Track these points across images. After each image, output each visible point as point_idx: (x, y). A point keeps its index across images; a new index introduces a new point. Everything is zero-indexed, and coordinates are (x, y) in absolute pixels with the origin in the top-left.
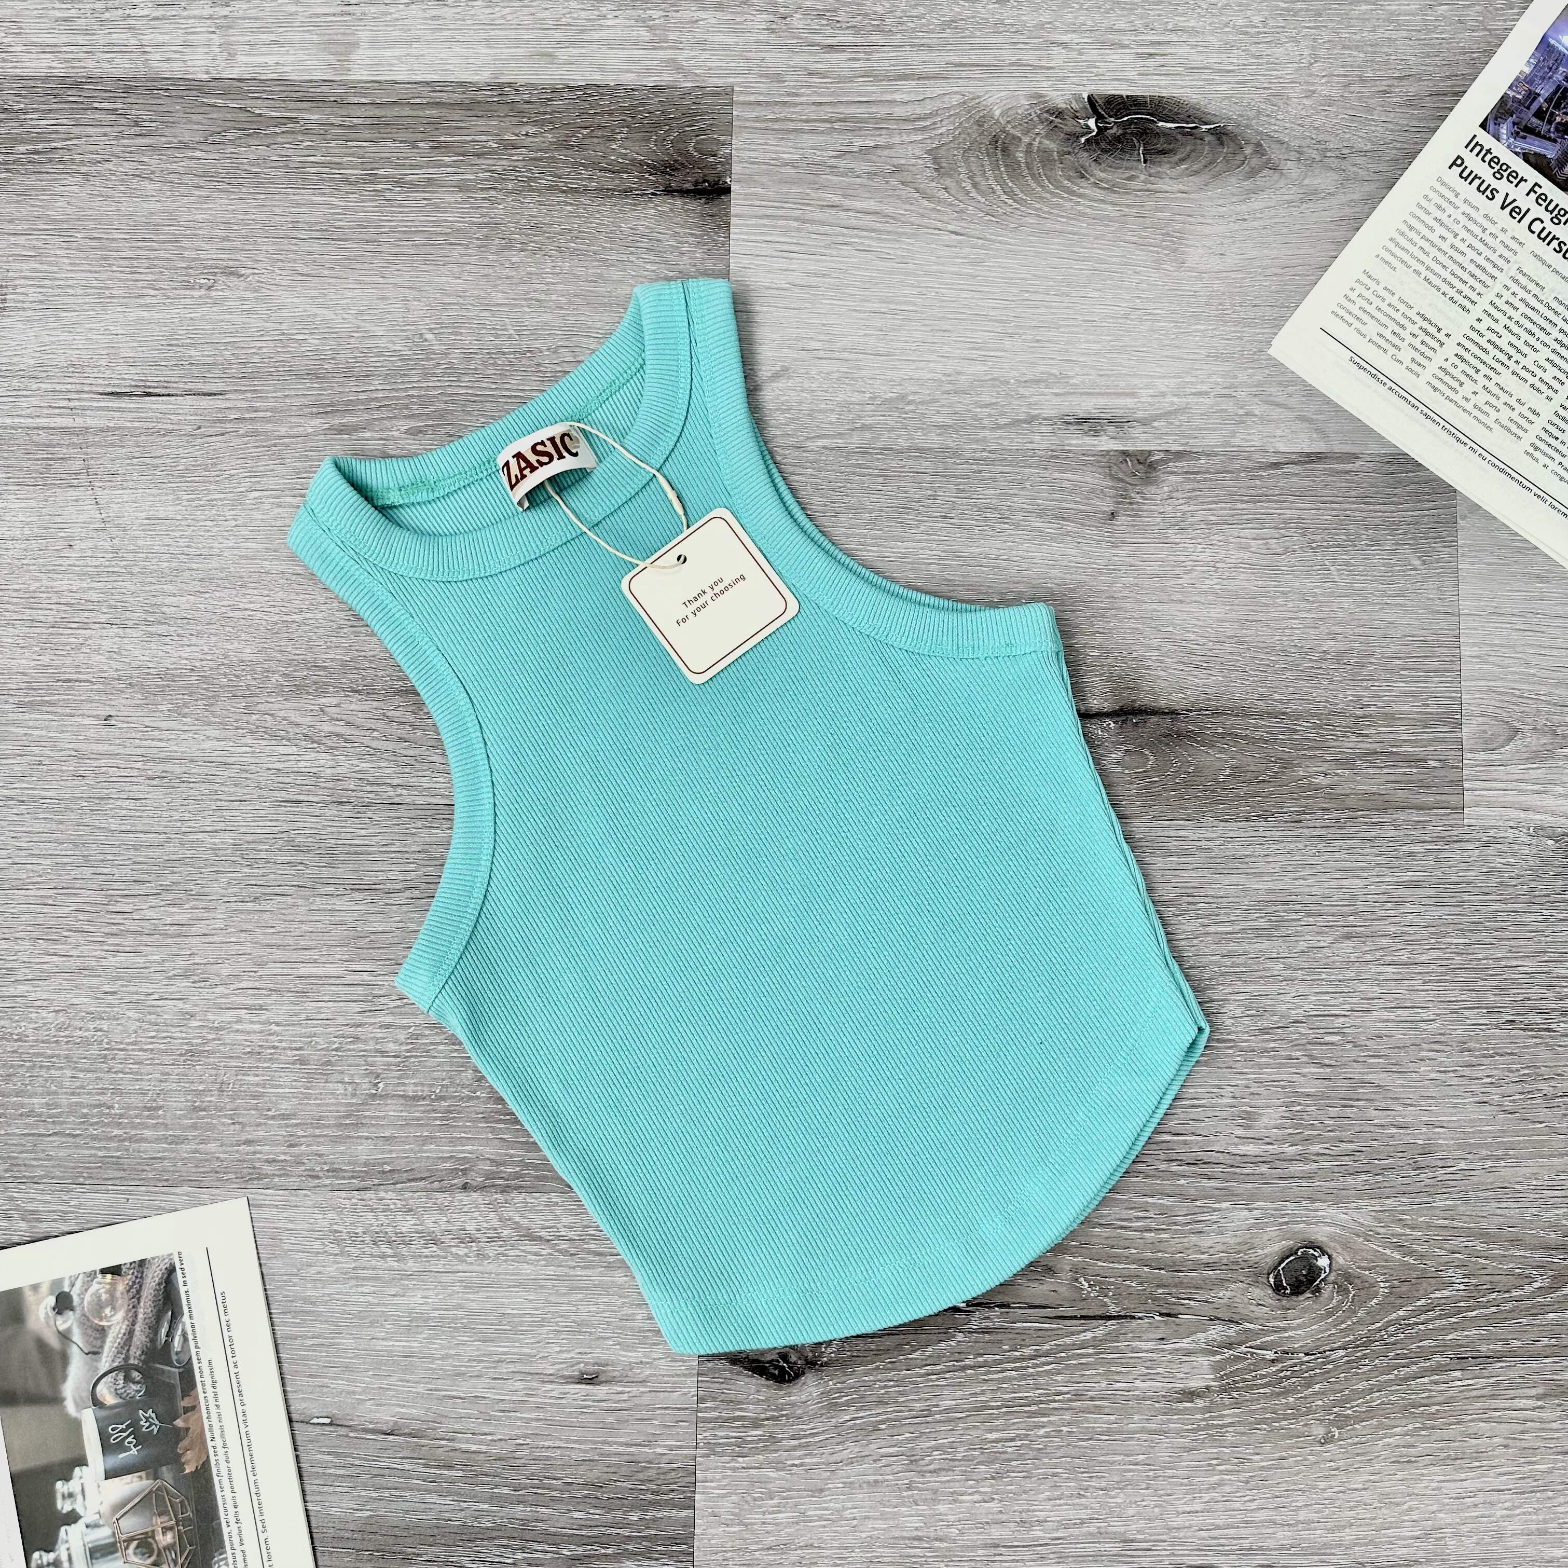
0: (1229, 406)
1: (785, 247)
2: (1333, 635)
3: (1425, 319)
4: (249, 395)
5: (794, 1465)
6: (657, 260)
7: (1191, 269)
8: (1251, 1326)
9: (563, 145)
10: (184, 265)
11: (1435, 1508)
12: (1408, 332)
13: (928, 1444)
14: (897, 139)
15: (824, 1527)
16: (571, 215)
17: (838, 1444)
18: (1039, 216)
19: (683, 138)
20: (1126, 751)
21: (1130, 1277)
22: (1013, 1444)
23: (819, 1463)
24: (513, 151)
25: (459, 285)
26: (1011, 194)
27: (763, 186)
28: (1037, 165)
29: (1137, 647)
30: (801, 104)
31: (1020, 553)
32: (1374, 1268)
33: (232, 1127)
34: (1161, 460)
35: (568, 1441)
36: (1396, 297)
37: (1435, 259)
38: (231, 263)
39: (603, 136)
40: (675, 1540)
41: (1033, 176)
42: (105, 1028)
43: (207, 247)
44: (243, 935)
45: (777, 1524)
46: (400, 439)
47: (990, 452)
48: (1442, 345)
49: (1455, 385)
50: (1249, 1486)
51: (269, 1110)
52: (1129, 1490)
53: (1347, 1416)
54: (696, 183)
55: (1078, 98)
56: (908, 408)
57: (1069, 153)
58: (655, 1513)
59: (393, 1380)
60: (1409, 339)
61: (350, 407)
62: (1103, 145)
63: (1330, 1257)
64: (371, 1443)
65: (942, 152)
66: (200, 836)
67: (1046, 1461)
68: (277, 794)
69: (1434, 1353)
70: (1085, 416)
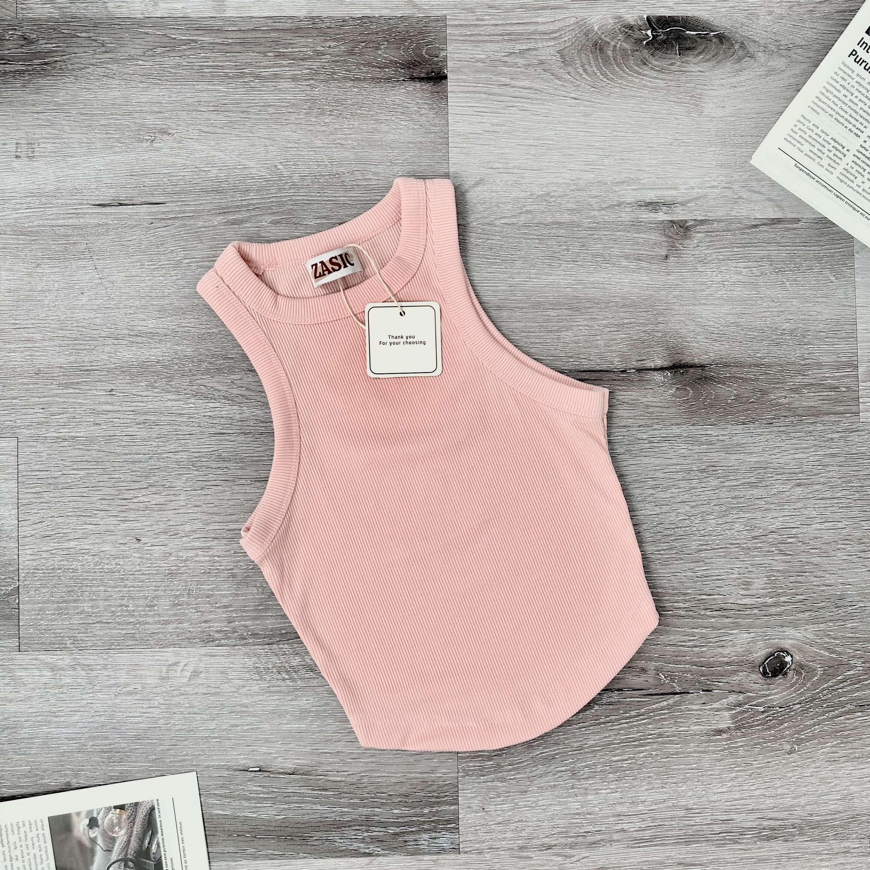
0: (729, 193)
1: (479, 110)
2: (788, 320)
3: (835, 141)
4: (179, 203)
5: (510, 779)
6: (407, 119)
7: (706, 116)
8: (751, 694)
9: (351, 52)
10: (136, 128)
11: (848, 784)
12: (826, 149)
13: (582, 764)
14: (540, 45)
15: (528, 810)
16: (358, 94)
17: (534, 767)
18: (621, 88)
19: (418, 48)
20: (677, 388)
21: (686, 672)
22: (627, 762)
23: (523, 778)
24: (323, 57)
25: (296, 136)
26: (605, 75)
27: (465, 74)
28: (619, 58)
29: (682, 331)
30: (485, 25)
31: (616, 280)
32: (815, 661)
33: (196, 614)
34: (693, 225)
35: (389, 773)
36: (820, 129)
37: (841, 108)
38: (164, 127)
39: (373, 47)
40: (449, 822)
41: (617, 65)
42: (122, 563)
44: (196, 508)
45: (503, 811)
46: (268, 226)
47: (597, 223)
48: (845, 156)
49: (852, 178)
50: (752, 777)
51: (216, 603)
52: (688, 783)
53: (802, 739)
54: (427, 73)
55: (641, 18)
56: (551, 200)
57: (637, 51)
58: (437, 808)
59: (292, 746)
60: (827, 153)
61: (238, 209)
62: (656, 45)
63: (792, 656)
64: (282, 779)
65: (566, 52)
66: (169, 455)
67: (644, 770)
68: (210, 430)
69: (847, 703)
70: (650, 201)
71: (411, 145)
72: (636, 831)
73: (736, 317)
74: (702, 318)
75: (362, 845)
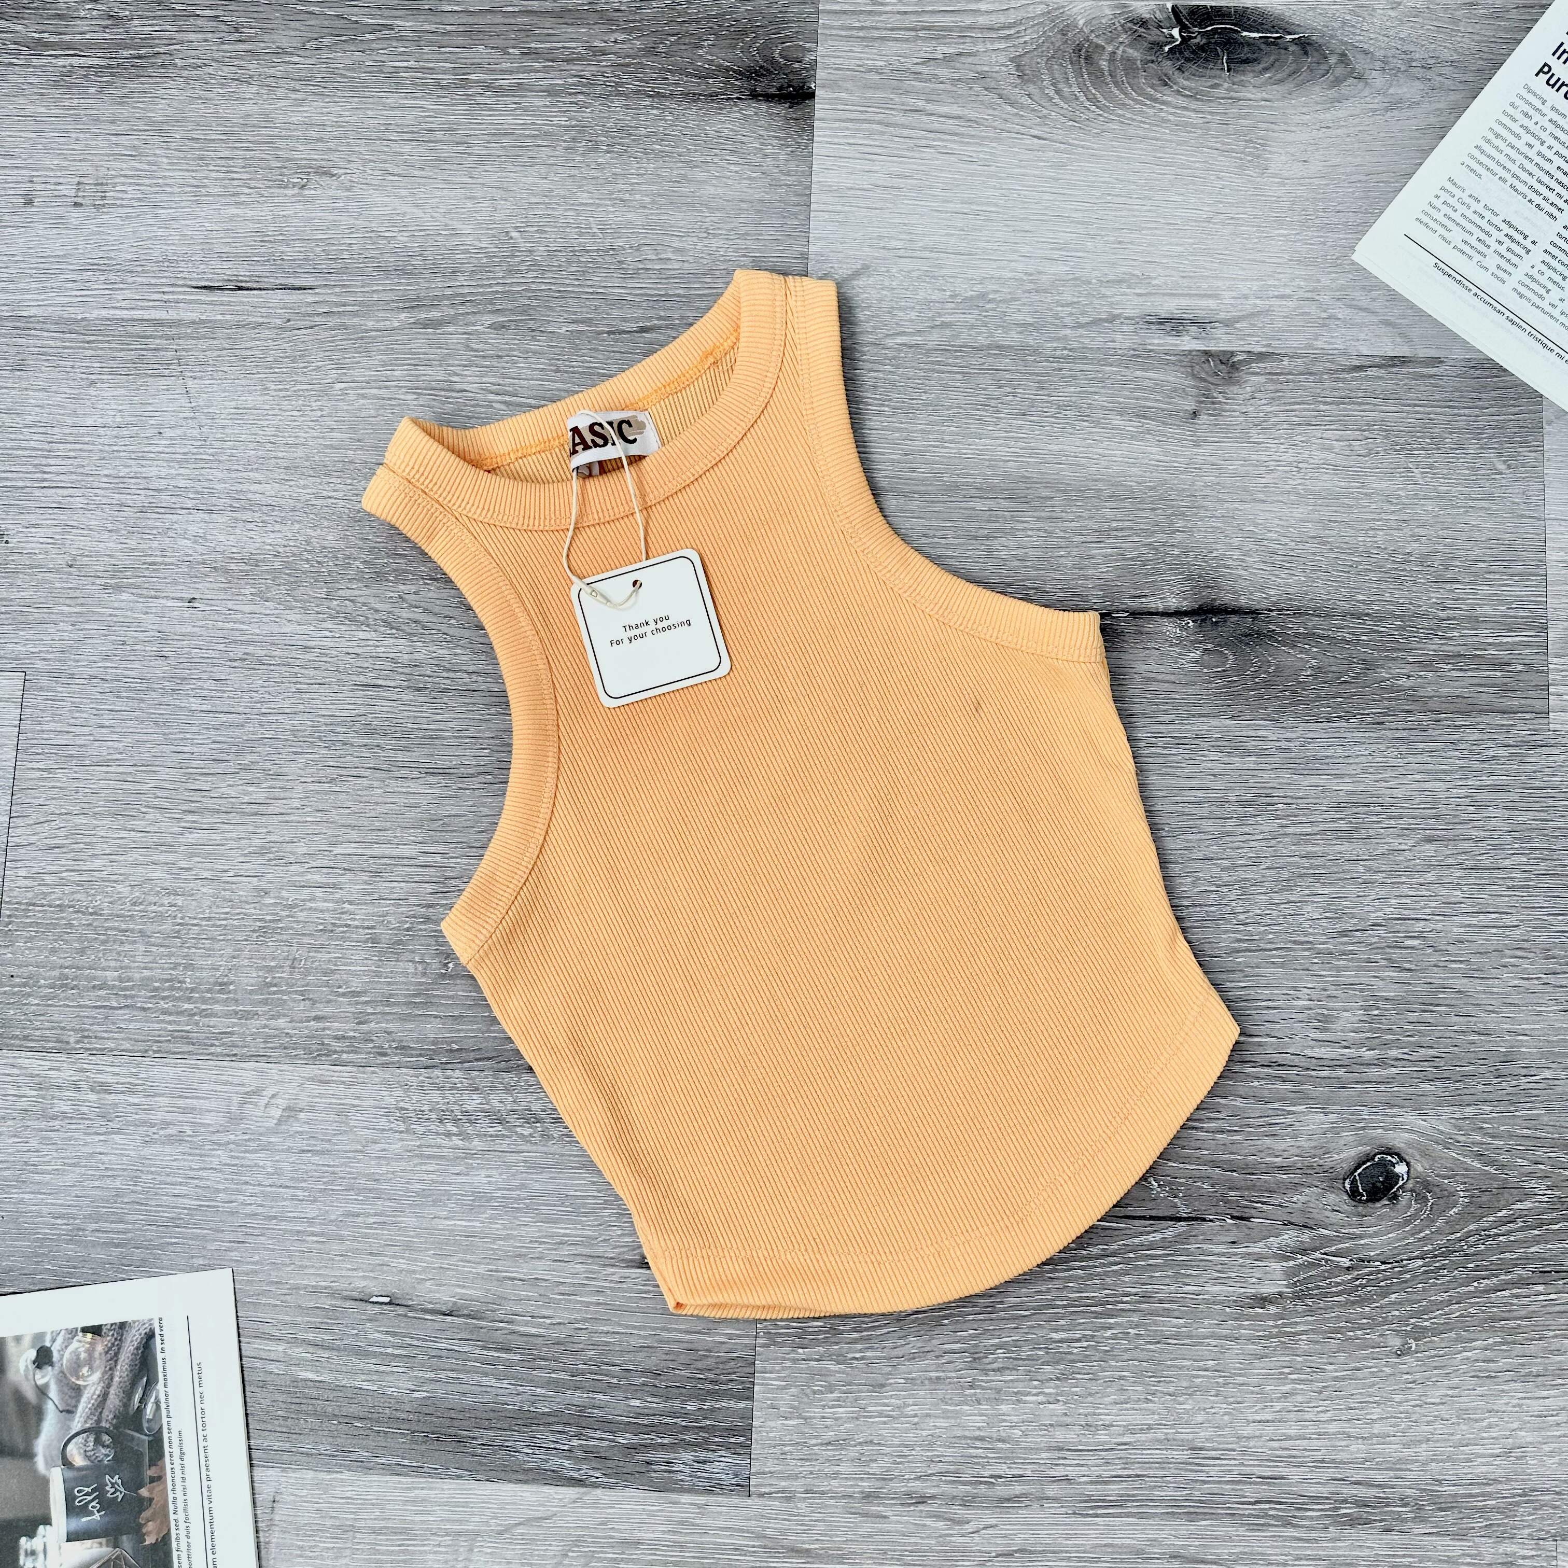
0: (1313, 309)
1: (867, 149)
2: (1416, 537)
3: (1511, 226)
4: (338, 290)
5: (855, 1358)
6: (741, 161)
7: (1275, 176)
8: (1326, 1232)
9: (651, 51)
10: (279, 165)
11: (1515, 1425)
12: (1493, 239)
13: (993, 1342)
14: (980, 47)
15: (885, 1423)
16: (658, 118)
17: (900, 1338)
18: (1122, 123)
19: (768, 45)
20: (1205, 650)
21: (1201, 1178)
22: (1078, 1344)
23: (879, 1358)
24: (602, 58)
25: (545, 185)
26: (1094, 101)
27: (847, 91)
28: (1120, 74)
29: (1218, 547)
30: (886, 13)
31: (1101, 451)
32: (1453, 1176)
33: (303, 1003)
34: (1244, 360)
35: (627, 1326)
36: (1482, 204)
37: (1522, 167)
38: (324, 163)
39: (690, 43)
40: (732, 1431)
41: (1116, 84)
42: (180, 903)
43: (301, 148)
44: (319, 814)
45: (836, 1419)
46: (484, 333)
47: (1070, 350)
48: (1528, 252)
49: (1542, 291)
50: (1323, 1396)
51: (340, 987)
52: (1198, 1397)
53: (1425, 1328)
54: (780, 88)
55: (1162, 8)
56: (989, 306)
57: (1153, 62)
58: (713, 1403)
59: (453, 1261)
60: (1495, 246)
61: (436, 302)
62: (1187, 54)
63: (1408, 1164)
64: (429, 1323)
65: (1025, 60)
66: (280, 717)
68: (355, 678)
69: (1516, 1265)
70: (1167, 316)
71: (744, 206)
72: (1092, 1483)
73: (1319, 526)
74: (1256, 525)
75: (567, 1463)
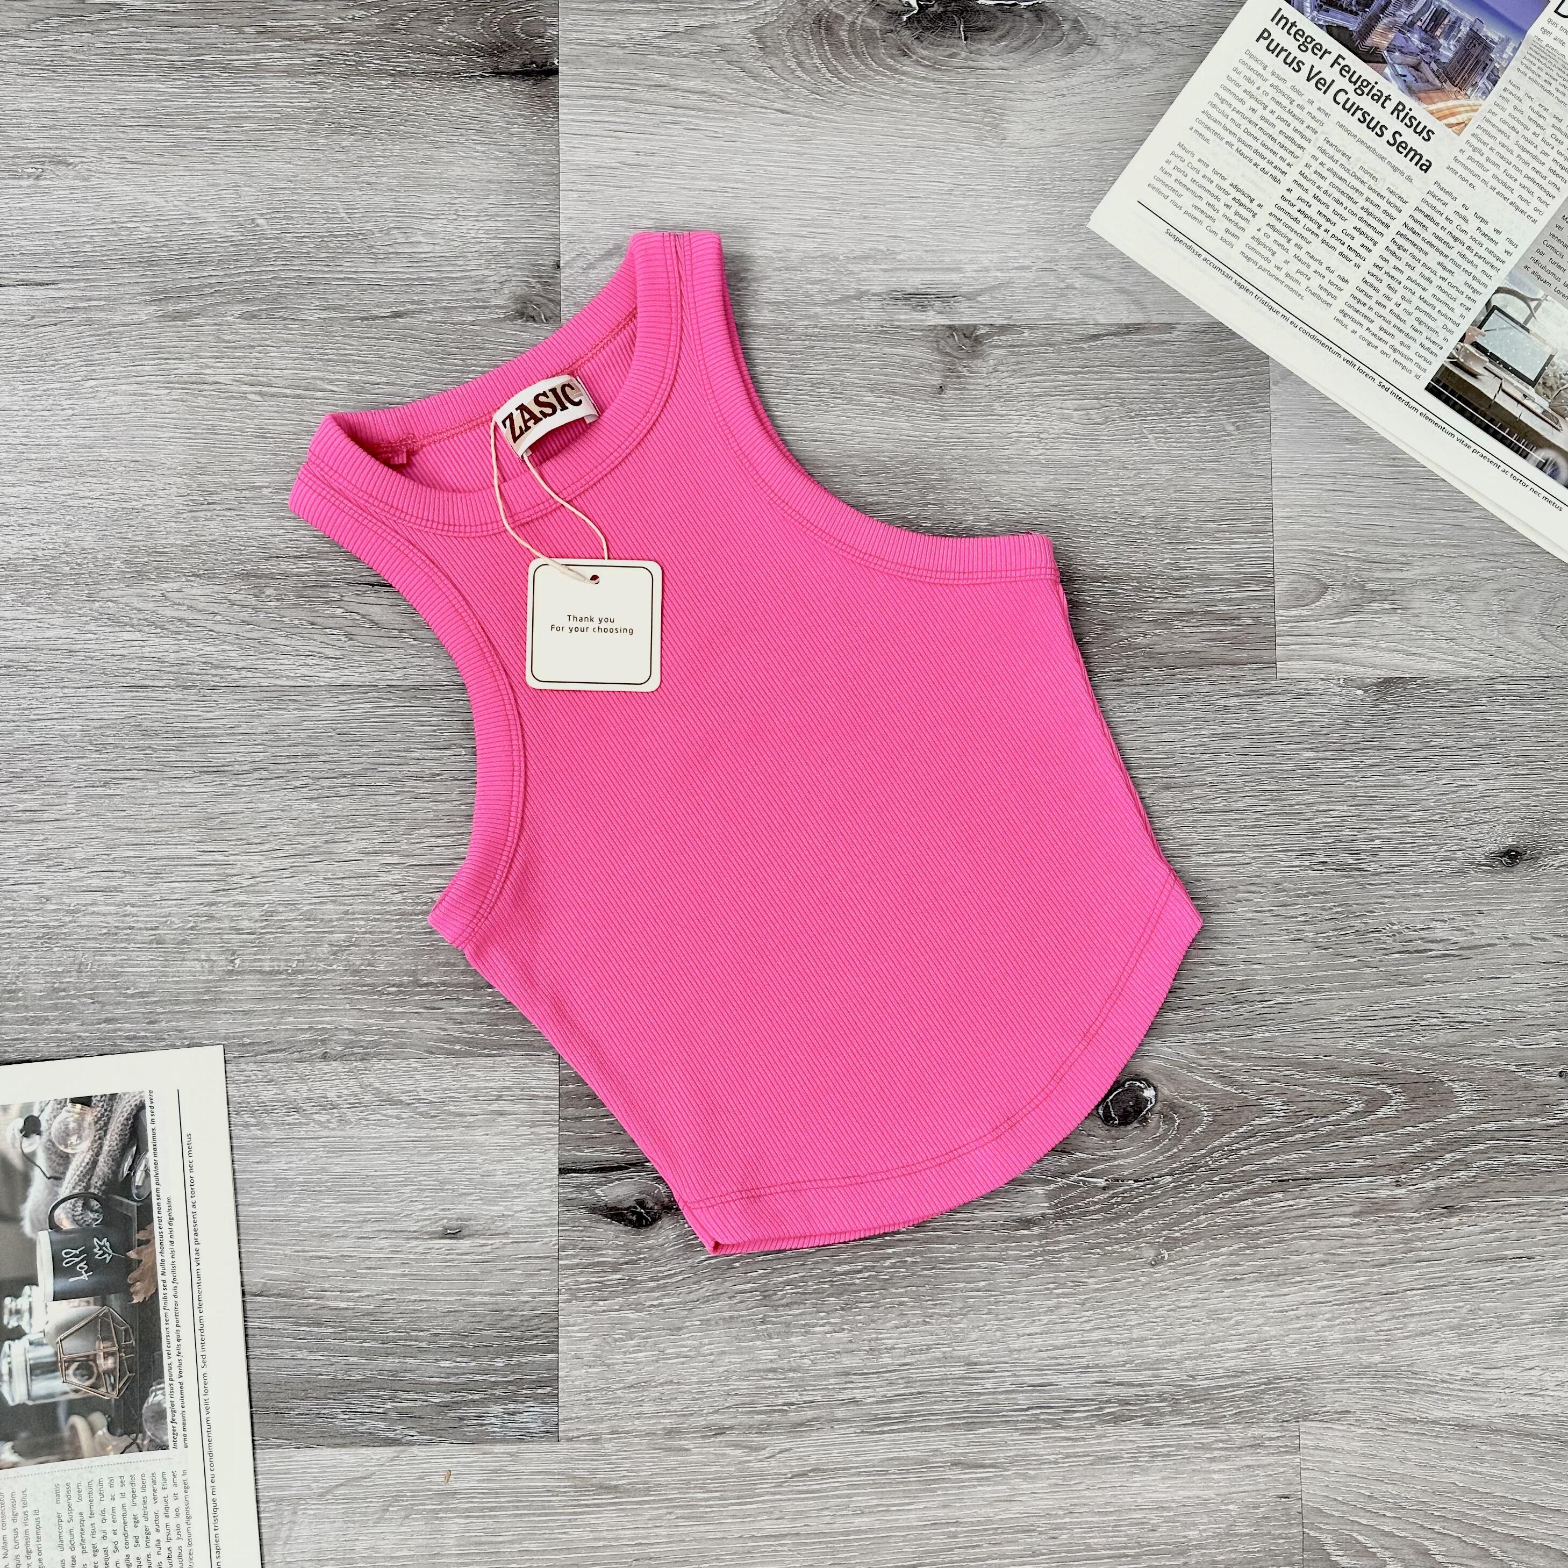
0: (1051, 280)
1: (613, 127)
3: (1238, 190)
4: (81, 284)
5: (653, 1306)
6: (487, 141)
7: (1012, 145)
8: (1083, 1156)
9: (390, 29)
10: (11, 154)
11: (1260, 1321)
13: (780, 1280)
14: (721, 19)
16: (402, 98)
17: (694, 1283)
18: (864, 94)
22: (859, 1276)
23: (676, 1303)
24: (340, 35)
25: (290, 170)
26: (835, 72)
27: (590, 66)
28: (860, 43)
31: (854, 428)
32: (1197, 1098)
33: (92, 1006)
34: (987, 334)
35: (433, 1294)
36: (1211, 168)
37: (1246, 131)
38: (59, 152)
39: (430, 19)
40: (540, 1383)
41: (857, 55)
43: (33, 136)
45: (638, 1363)
46: (234, 323)
47: (821, 328)
48: (1254, 215)
50: (1085, 1307)
51: (128, 989)
52: (972, 1316)
53: (1175, 1239)
54: (524, 65)
57: (892, 31)
58: (520, 1359)
60: (1223, 210)
61: (184, 293)
62: (925, 23)
63: (1155, 1089)
65: (767, 31)
66: (49, 723)
67: (893, 1290)
68: (122, 680)
69: (1257, 1176)
70: (912, 291)
71: (493, 186)
72: (877, 1403)
74: (1002, 496)
75: (382, 1425)
